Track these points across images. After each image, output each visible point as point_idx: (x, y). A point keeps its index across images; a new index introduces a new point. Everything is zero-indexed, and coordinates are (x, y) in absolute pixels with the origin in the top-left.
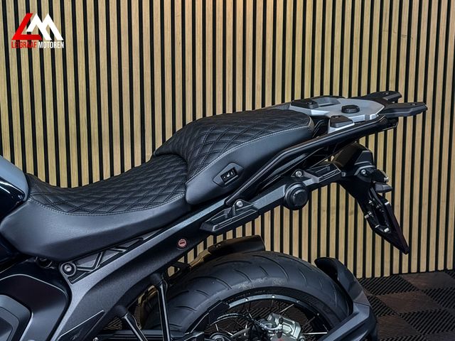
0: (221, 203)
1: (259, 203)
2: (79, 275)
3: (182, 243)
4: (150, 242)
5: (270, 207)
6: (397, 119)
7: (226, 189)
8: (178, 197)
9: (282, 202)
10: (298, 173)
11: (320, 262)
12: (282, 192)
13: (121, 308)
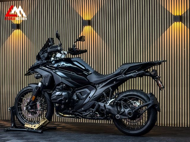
1: (128, 76)
2: (99, 87)
13: (104, 92)
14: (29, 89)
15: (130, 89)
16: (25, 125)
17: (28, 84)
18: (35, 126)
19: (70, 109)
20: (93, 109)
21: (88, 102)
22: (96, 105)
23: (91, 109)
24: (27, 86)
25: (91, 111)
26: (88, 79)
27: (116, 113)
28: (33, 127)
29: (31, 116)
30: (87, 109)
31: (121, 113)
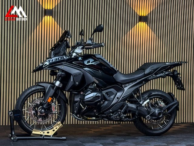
0: (151, 75)
1: (158, 76)
2: (125, 87)
3: (144, 82)
4: (138, 81)
5: (159, 77)
6: (182, 64)
7: (152, 73)
8: (144, 73)
9: (161, 77)
10: (164, 72)
11: (168, 93)
12: (161, 74)
13: (133, 93)
14: (38, 89)
15: (151, 89)
16: (32, 132)
17: (36, 83)
18: (48, 133)
19: (95, 111)
20: (121, 110)
21: (117, 103)
22: (124, 106)
23: (119, 110)
24: (34, 84)
25: (120, 113)
26: (115, 78)
27: (146, 114)
28: (46, 134)
29: (41, 121)
30: (115, 111)
31: (151, 113)
